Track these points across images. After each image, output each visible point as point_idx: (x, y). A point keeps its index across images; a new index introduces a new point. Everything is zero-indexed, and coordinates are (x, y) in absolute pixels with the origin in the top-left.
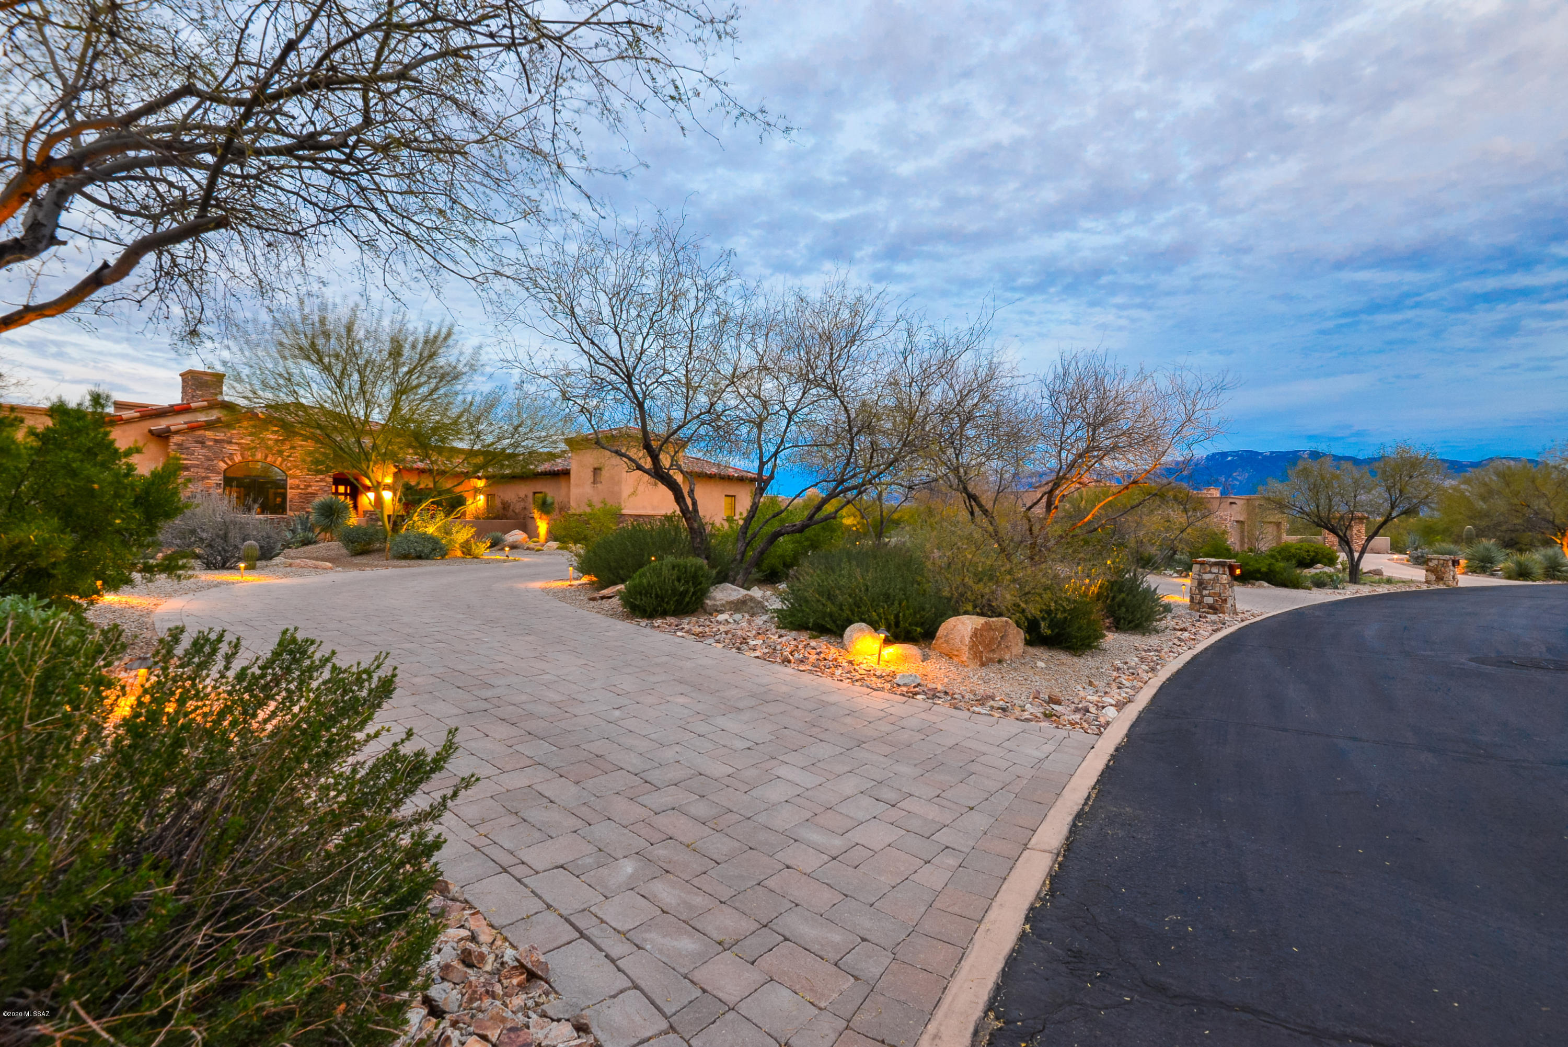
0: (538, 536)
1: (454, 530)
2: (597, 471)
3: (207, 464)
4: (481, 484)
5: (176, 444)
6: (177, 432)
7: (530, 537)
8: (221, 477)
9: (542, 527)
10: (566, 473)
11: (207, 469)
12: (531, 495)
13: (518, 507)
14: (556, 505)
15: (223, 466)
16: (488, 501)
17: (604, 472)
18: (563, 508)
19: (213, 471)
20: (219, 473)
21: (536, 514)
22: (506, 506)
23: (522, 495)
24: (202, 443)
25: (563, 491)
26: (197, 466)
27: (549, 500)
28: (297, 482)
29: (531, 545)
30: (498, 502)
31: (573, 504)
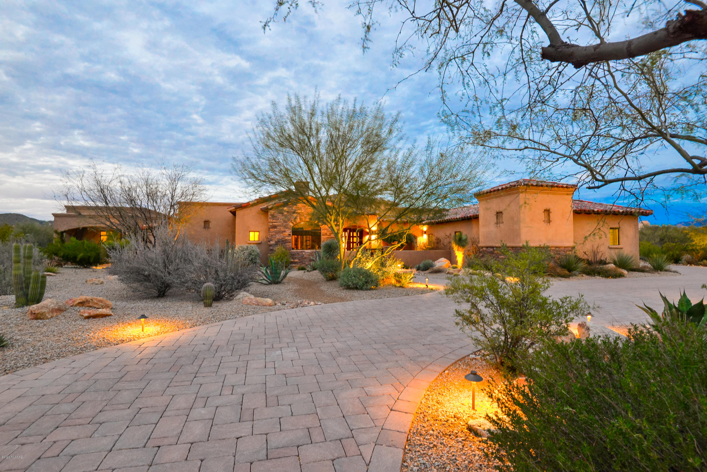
0: (456, 263)
1: (388, 263)
2: (499, 214)
3: (284, 224)
4: (425, 228)
5: (271, 215)
6: (271, 209)
7: (452, 263)
8: (291, 231)
9: (460, 256)
10: (476, 218)
11: (285, 227)
12: (453, 234)
13: (446, 241)
14: (469, 240)
15: (291, 224)
16: (429, 237)
17: (505, 215)
18: (475, 242)
19: (287, 228)
20: (289, 229)
21: (455, 247)
22: (438, 241)
23: (448, 234)
24: (282, 214)
25: (474, 230)
26: (280, 226)
27: (464, 237)
28: (326, 231)
29: (451, 270)
30: (434, 239)
31: (481, 239)
